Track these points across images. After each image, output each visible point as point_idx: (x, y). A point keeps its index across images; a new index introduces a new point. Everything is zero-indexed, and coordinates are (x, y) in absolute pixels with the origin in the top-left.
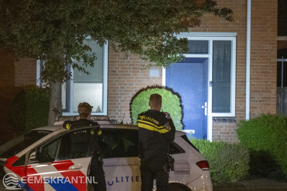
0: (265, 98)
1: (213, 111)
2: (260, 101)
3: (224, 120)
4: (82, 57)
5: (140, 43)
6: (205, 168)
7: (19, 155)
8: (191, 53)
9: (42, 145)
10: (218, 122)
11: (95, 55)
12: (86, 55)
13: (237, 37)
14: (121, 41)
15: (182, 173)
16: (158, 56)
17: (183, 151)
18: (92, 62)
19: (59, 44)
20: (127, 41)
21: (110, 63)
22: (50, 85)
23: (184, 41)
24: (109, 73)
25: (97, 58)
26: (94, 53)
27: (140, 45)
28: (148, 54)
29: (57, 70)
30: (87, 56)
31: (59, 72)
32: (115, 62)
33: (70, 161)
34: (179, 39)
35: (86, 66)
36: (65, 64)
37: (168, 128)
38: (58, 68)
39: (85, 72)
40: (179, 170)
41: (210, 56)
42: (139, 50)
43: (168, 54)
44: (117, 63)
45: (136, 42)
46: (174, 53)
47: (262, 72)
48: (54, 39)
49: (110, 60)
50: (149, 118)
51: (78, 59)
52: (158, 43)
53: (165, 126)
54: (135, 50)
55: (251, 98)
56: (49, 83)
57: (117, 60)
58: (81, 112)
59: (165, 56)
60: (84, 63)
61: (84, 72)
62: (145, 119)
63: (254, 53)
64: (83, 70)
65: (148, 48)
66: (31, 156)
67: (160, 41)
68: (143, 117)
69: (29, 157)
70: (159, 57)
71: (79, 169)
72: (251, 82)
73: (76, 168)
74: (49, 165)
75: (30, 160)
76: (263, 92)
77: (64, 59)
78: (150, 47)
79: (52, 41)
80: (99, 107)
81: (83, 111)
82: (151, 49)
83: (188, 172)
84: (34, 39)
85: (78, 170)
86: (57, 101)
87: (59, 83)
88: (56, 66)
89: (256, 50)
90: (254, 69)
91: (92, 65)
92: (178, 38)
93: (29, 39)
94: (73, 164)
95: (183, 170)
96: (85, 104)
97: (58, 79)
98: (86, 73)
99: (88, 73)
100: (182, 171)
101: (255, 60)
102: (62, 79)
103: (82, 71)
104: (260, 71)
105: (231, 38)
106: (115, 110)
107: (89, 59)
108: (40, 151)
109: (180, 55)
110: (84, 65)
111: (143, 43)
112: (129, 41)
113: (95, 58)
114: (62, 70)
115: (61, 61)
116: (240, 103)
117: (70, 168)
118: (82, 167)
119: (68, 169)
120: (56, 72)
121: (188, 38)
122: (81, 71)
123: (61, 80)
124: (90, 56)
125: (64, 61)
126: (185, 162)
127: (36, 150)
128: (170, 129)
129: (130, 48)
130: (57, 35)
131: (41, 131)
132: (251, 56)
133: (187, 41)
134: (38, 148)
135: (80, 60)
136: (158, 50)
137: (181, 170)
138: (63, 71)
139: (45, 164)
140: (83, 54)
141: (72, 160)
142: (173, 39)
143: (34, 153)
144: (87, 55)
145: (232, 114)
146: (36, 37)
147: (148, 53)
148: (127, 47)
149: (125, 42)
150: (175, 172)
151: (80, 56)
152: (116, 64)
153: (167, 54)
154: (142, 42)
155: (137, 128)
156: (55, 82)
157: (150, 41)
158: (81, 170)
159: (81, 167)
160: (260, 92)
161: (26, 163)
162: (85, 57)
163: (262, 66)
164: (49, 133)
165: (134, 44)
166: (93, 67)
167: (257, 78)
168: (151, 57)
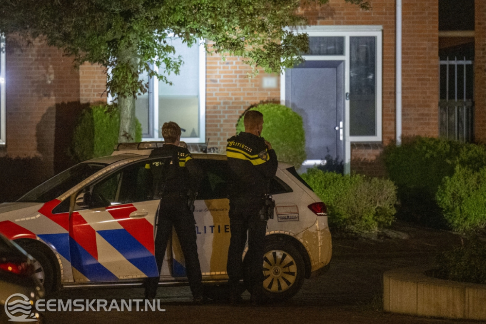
0: (423, 115)
1: (352, 133)
2: (416, 119)
3: (367, 145)
4: (163, 61)
5: (242, 42)
6: (321, 212)
7: (62, 198)
8: (312, 54)
9: (93, 183)
10: (358, 149)
11: (182, 59)
12: (168, 59)
13: (383, 31)
14: (217, 39)
15: (289, 220)
16: (266, 58)
17: (290, 190)
18: (178, 68)
19: (130, 44)
20: (224, 39)
21: (208, 70)
22: (119, 101)
23: (303, 38)
24: (208, 83)
25: (184, 63)
26: (180, 56)
27: (241, 44)
28: (254, 57)
29: (128, 80)
30: (171, 60)
31: (131, 82)
32: (216, 68)
33: (132, 205)
34: (297, 35)
35: (169, 74)
36: (139, 71)
37: (264, 157)
38: (130, 76)
39: (167, 82)
40: (284, 215)
41: (346, 58)
42: (239, 51)
43: (281, 56)
44: (218, 70)
45: (236, 40)
46: (288, 54)
47: (418, 80)
48: (123, 37)
49: (208, 65)
50: (239, 144)
51: (158, 64)
52: (266, 40)
53: (261, 154)
54: (235, 51)
55: (403, 115)
56: (118, 98)
57: (218, 65)
58: (166, 135)
59: (276, 59)
60: (165, 69)
61: (165, 82)
62: (234, 145)
63: (407, 53)
64: (164, 79)
65: (254, 48)
66: (77, 198)
67: (269, 39)
68: (231, 143)
69: (75, 200)
70: (267, 61)
71: (144, 216)
72: (403, 93)
73: (139, 214)
74: (102, 210)
75: (76, 205)
76: (419, 106)
77: (138, 65)
78: (256, 45)
79: (121, 40)
80: (193, 130)
81: (169, 133)
82: (257, 49)
83: (296, 219)
84: (96, 38)
85: (142, 218)
86: (129, 122)
87: (132, 97)
88: (127, 75)
89: (409, 49)
90: (408, 75)
91: (177, 72)
92: (295, 33)
93: (89, 38)
94: (135, 209)
95: (289, 215)
96: (173, 125)
97: (129, 92)
98: (168, 84)
99: (171, 84)
100: (288, 217)
101: (407, 62)
102: (134, 92)
103: (164, 81)
104: (416, 78)
105: (375, 32)
106: (216, 135)
107: (173, 63)
108: (91, 191)
109: (298, 57)
110: (166, 72)
111: (247, 41)
112: (227, 39)
113: (182, 63)
114: (134, 79)
115: (133, 67)
116: (388, 122)
117: (131, 214)
118: (147, 214)
119: (129, 217)
120: (127, 82)
121: (308, 33)
122: (161, 80)
123: (134, 94)
124: (174, 61)
125: (137, 67)
126: (293, 205)
127: (84, 190)
128: (268, 159)
129: (227, 48)
130: (127, 32)
131: (92, 165)
132: (403, 58)
133: (308, 38)
134: (87, 188)
135: (160, 66)
136: (267, 50)
137: (286, 216)
138: (137, 81)
139: (98, 210)
140: (165, 57)
141: (133, 204)
142: (288, 35)
143: (82, 195)
144: (170, 58)
145: (378, 138)
146: (98, 35)
147: (254, 55)
148: (223, 47)
149: (221, 40)
150: (279, 219)
151: (161, 60)
152: (216, 71)
153: (279, 55)
154: (245, 40)
155: (226, 159)
156: (125, 97)
157: (256, 38)
158: (146, 217)
159: (145, 213)
160: (415, 107)
161: (71, 209)
162: (168, 62)
163: (418, 71)
164: (104, 167)
165: (234, 43)
166: (178, 75)
167: (411, 88)
168: (258, 60)
